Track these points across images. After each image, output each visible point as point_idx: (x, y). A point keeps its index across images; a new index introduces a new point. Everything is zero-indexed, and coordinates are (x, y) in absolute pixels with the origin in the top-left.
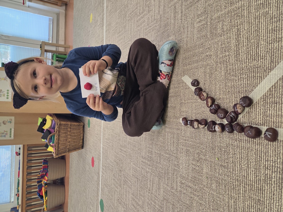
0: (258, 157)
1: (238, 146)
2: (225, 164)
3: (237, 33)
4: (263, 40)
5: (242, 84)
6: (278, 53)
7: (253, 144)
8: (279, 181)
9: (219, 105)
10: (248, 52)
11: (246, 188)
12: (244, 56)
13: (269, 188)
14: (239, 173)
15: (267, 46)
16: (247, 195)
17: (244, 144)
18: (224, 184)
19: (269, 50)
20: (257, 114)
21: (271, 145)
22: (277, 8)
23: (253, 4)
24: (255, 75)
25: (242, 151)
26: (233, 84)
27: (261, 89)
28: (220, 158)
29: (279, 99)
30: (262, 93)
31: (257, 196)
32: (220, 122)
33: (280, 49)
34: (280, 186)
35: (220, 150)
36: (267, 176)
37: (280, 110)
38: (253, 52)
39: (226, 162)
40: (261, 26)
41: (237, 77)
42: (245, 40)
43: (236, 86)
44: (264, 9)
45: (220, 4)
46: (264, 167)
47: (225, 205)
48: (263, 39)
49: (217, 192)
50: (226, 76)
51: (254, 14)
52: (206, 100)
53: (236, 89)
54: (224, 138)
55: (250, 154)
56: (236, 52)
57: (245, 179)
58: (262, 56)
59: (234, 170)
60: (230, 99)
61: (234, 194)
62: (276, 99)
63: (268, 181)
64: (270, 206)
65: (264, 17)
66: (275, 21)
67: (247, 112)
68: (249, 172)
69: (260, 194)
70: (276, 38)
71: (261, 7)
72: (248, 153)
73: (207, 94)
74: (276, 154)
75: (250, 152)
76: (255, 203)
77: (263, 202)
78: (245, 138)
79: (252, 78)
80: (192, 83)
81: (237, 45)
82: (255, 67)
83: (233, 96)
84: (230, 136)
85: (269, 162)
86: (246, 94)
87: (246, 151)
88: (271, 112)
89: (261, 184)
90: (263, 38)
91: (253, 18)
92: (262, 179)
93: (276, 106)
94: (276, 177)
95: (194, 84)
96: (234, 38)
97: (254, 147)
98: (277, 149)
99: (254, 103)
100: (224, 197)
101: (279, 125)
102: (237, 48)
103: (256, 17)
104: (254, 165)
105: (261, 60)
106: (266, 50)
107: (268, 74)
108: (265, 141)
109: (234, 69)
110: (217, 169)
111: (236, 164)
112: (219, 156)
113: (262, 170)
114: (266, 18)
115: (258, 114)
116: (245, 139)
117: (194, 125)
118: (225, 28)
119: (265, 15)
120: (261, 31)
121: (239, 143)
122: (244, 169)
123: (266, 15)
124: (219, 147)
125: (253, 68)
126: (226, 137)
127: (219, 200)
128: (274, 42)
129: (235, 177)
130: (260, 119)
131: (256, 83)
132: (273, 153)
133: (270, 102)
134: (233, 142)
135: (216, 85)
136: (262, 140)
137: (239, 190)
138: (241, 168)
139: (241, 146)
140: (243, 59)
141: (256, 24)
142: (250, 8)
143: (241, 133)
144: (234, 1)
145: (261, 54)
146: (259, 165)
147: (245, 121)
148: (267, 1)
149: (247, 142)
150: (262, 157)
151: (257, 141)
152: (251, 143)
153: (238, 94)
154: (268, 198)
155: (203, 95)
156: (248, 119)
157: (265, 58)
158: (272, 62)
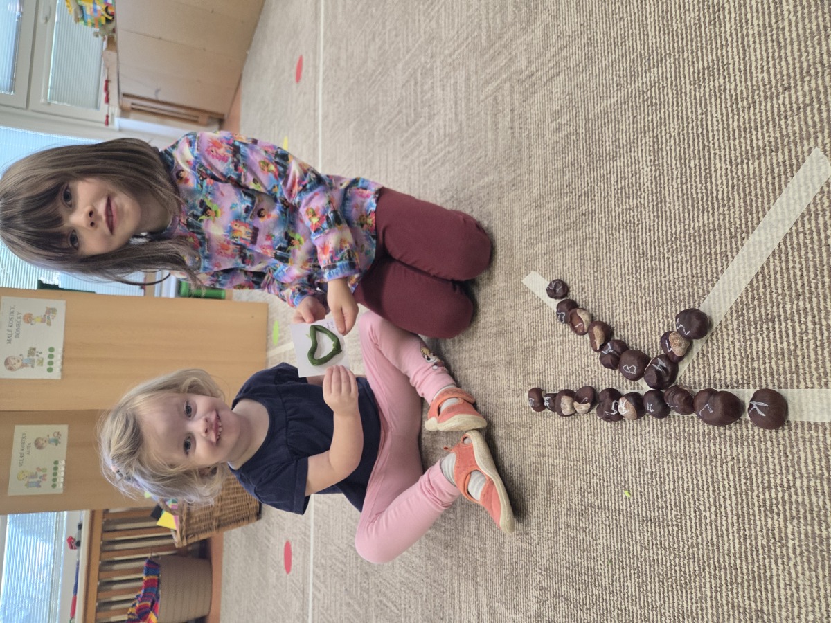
0: (743, 481)
1: (686, 455)
2: (657, 514)
3: (654, 147)
4: (720, 157)
5: (678, 278)
6: (761, 186)
7: (725, 442)
8: (807, 545)
9: (624, 343)
10: (685, 192)
11: (720, 579)
12: (677, 204)
13: (784, 570)
14: (696, 534)
15: (732, 172)
16: (725, 602)
17: (702, 447)
18: (659, 574)
19: (738, 180)
20: (726, 355)
21: (772, 441)
23: (686, 72)
24: (708, 251)
25: (699, 466)
26: (655, 281)
27: (729, 286)
28: (641, 498)
29: (778, 308)
30: (733, 296)
31: (752, 599)
32: (632, 391)
33: (764, 176)
34: (812, 561)
35: (638, 474)
36: (773, 534)
37: (785, 339)
38: (699, 191)
39: (658, 506)
40: (712, 123)
41: (664, 262)
42: (674, 162)
43: (663, 287)
44: (714, 81)
46: (762, 509)
48: (720, 155)
49: (642, 604)
50: (636, 262)
51: (691, 96)
52: (588, 331)
53: (664, 293)
54: (647, 435)
55: (719, 473)
56: (657, 196)
57: (713, 550)
58: (723, 199)
59: (682, 530)
60: (653, 322)
61: (689, 603)
62: (769, 308)
63: (778, 550)
65: (716, 100)
66: (744, 107)
67: (700, 355)
68: (724, 528)
69: (761, 591)
70: (752, 148)
71: (706, 76)
72: (714, 472)
73: (592, 317)
74: (789, 464)
75: (719, 468)
77: (771, 618)
78: (701, 427)
79: (703, 260)
80: (548, 290)
81: (655, 178)
82: (706, 229)
83: (658, 313)
84: (661, 427)
85: (773, 491)
86: (692, 304)
87: (709, 467)
88: (760, 346)
89: (758, 561)
90: (720, 151)
91: (690, 107)
92: (759, 545)
93: (774, 328)
94: (796, 534)
95: (555, 291)
96: (646, 162)
97: (729, 453)
99: (715, 326)
100: (661, 615)
101: (785, 378)
102: (656, 185)
103: (696, 103)
104: (733, 505)
105: (721, 210)
106: (730, 183)
107: (742, 245)
108: (756, 429)
109: (655, 241)
110: (635, 533)
111: (685, 509)
112: (637, 490)
113: (757, 518)
114: (721, 102)
115: (727, 357)
116: (701, 431)
117: (562, 406)
118: (623, 139)
119: (718, 94)
120: (714, 135)
121: (687, 446)
122: (708, 521)
123: (721, 94)
124: (635, 465)
125: (701, 233)
126: (651, 433)
128: (749, 160)
129: (686, 550)
130: (736, 368)
131: (714, 271)
132: (780, 464)
133: (755, 318)
134: (671, 445)
135: (611, 289)
136: (747, 428)
137: (700, 587)
138: (700, 520)
139: (693, 455)
140: (675, 212)
141: (697, 119)
142: (681, 81)
143: (690, 416)
144: (640, 69)
145: (717, 194)
146: (748, 503)
147: (697, 379)
148: (718, 60)
149: (709, 438)
150: (754, 477)
151: (733, 434)
152: (718, 441)
153: (672, 307)
154: (783, 601)
155: (580, 320)
156: (704, 373)
157: (731, 203)
158: (748, 211)
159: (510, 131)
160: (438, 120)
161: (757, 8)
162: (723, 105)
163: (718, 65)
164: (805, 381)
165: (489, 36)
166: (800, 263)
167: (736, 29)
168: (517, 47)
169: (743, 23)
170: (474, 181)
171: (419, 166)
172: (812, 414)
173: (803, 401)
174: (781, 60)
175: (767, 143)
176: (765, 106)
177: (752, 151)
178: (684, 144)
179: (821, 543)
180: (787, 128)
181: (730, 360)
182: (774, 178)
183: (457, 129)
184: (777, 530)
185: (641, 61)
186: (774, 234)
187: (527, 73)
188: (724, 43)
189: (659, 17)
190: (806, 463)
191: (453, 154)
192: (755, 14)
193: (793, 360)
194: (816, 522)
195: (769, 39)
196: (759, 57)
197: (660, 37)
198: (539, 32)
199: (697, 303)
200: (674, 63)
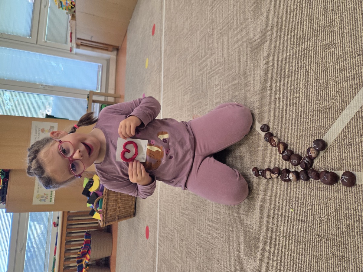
0: (338, 206)
1: (316, 196)
2: (304, 218)
3: (305, 74)
5: (314, 126)
6: (348, 92)
7: (332, 191)
9: (292, 151)
10: (318, 92)
11: (328, 244)
12: (314, 97)
13: (353, 241)
14: (319, 226)
15: (336, 86)
16: (330, 253)
17: (322, 193)
18: (304, 242)
19: (339, 89)
20: (333, 157)
21: (349, 191)
22: (343, 48)
23: (319, 45)
24: (326, 116)
26: (305, 127)
27: (334, 131)
28: (298, 212)
29: (353, 140)
30: (336, 134)
31: (341, 251)
32: (295, 170)
33: (349, 89)
35: (296, 202)
36: (349, 227)
37: (355, 152)
38: (323, 92)
39: (304, 215)
40: (329, 66)
41: (309, 119)
42: (313, 80)
43: (308, 129)
44: (330, 49)
45: (286, 45)
46: (345, 217)
47: (307, 267)
48: (332, 79)
49: (297, 253)
50: (297, 119)
51: (321, 55)
52: (277, 146)
53: (308, 132)
54: (301, 187)
55: (329, 203)
56: (306, 94)
57: (326, 233)
58: (333, 96)
59: (314, 225)
60: (304, 143)
61: (316, 253)
62: (350, 140)
63: (351, 233)
64: (355, 263)
65: (331, 57)
66: (342, 61)
67: (322, 157)
68: (330, 224)
69: (344, 249)
70: (345, 77)
71: (327, 47)
72: (327, 203)
73: (279, 140)
74: (356, 200)
75: (329, 201)
76: (339, 260)
77: (348, 259)
78: (322, 185)
79: (324, 120)
80: (261, 128)
81: (306, 86)
82: (326, 108)
83: (306, 140)
84: (306, 184)
85: (350, 210)
86: (319, 137)
87: (325, 201)
88: (346, 154)
89: (343, 237)
90: (332, 77)
91: (320, 59)
92: (344, 231)
93: (351, 148)
94: (358, 227)
95: (264, 129)
96: (302, 79)
97: (333, 196)
99: (328, 146)
100: (305, 258)
101: (355, 167)
102: (306, 89)
103: (323, 57)
104: (334, 215)
105: (332, 101)
106: (336, 90)
107: (340, 115)
108: (344, 186)
109: (305, 111)
110: (295, 226)
111: (315, 217)
112: (296, 209)
113: (343, 221)
114: (333, 58)
115: (333, 158)
116: (322, 187)
117: (266, 175)
118: (293, 70)
119: (332, 55)
120: (329, 71)
121: (316, 192)
122: (324, 221)
123: (333, 55)
124: (295, 199)
125: (324, 109)
127: (299, 262)
128: (343, 82)
129: (315, 232)
130: (336, 163)
131: (329, 124)
132: (353, 200)
133: (344, 143)
134: (310, 192)
135: (287, 129)
136: (340, 186)
137: (320, 247)
138: (321, 221)
139: (319, 196)
140: (313, 100)
141: (323, 64)
142: (317, 48)
143: (318, 181)
144: (300, 42)
145: (331, 94)
146: (340, 215)
147: (321, 166)
148: (332, 41)
150: (342, 205)
151: (335, 188)
152: (329, 191)
153: (311, 138)
154: (353, 252)
155: (274, 141)
156: (324, 164)
157: (336, 98)
158: (342, 101)
159: (245, 63)
160: (215, 56)
161: (348, 22)
162: (334, 59)
163: (332, 43)
165: (238, 23)
167: (339, 30)
168: (249, 29)
169: (342, 27)
170: (230, 82)
171: (206, 74)
173: (362, 176)
174: (357, 44)
175: (350, 76)
176: (350, 61)
177: (345, 78)
178: (318, 73)
180: (358, 70)
181: (334, 159)
183: (223, 60)
184: (351, 226)
185: (301, 39)
186: (352, 111)
187: (253, 40)
188: (334, 34)
189: (308, 22)
191: (221, 70)
192: (347, 24)
193: (359, 161)
195: (352, 35)
196: (348, 41)
197: (309, 30)
198: (259, 23)
199: (321, 137)
200: (314, 41)
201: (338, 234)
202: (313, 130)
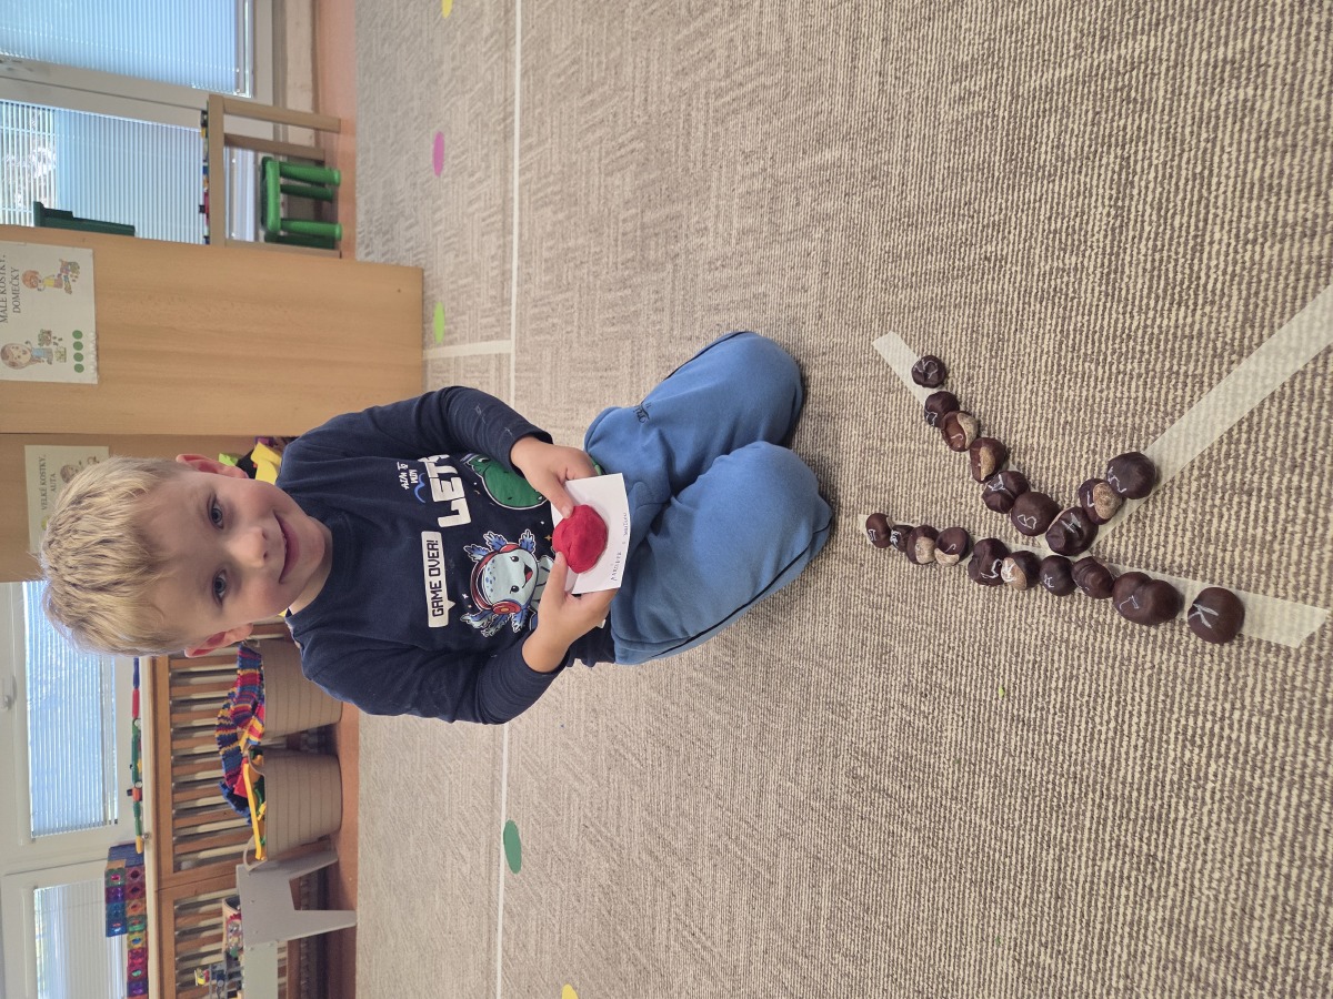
0: (1161, 697)
2: (1033, 715)
3: (1120, 175)
4: (1223, 223)
5: (1121, 398)
6: (1276, 287)
7: (1147, 643)
8: (1231, 792)
9: (1023, 476)
10: (1157, 264)
11: (1107, 810)
12: (1140, 281)
13: (1193, 816)
14: (1084, 751)
15: (1236, 252)
16: (1107, 838)
17: (1112, 643)
19: (1243, 268)
20: (1172, 526)
21: (1212, 656)
22: (1292, 91)
23: (1195, 58)
24: (1175, 368)
25: (1103, 667)
26: (1084, 393)
27: (1196, 429)
28: (1014, 691)
29: (1261, 478)
30: (1199, 444)
31: (1145, 841)
32: (1025, 548)
33: (1284, 272)
34: (1233, 811)
35: (1014, 659)
36: (1189, 771)
37: (1261, 522)
38: (1179, 269)
39: (1036, 706)
40: (1221, 162)
41: (1104, 367)
42: (1148, 210)
43: (1096, 405)
44: (1237, 88)
45: (1057, 31)
46: (1180, 737)
47: (1022, 868)
48: (1223, 219)
49: (994, 820)
51: (1194, 103)
52: (970, 448)
53: (1096, 415)
54: (1036, 611)
55: (1130, 681)
56: (1110, 260)
57: (1103, 774)
58: (1213, 292)
59: (1065, 741)
60: (1071, 454)
61: (1060, 830)
62: (1248, 474)
63: (1192, 790)
64: (1188, 881)
65: (1234, 123)
66: (1276, 149)
67: (1133, 519)
68: (1123, 750)
69: (1158, 834)
70: (1276, 221)
71: (1226, 74)
72: (1123, 678)
73: (979, 427)
74: (1230, 689)
75: (1131, 675)
76: (1135, 866)
77: (1165, 866)
78: (1116, 617)
79: (1165, 380)
80: (915, 373)
81: (1113, 230)
82: (1179, 333)
83: (1082, 442)
84: (1059, 605)
85: (1200, 718)
86: (1135, 442)
87: (1117, 670)
88: (1224, 525)
89: (1162, 798)
90: (1224, 213)
91: (1189, 122)
92: (1168, 779)
93: (1249, 504)
94: (1220, 776)
95: (926, 376)
96: (1103, 197)
97: (1148, 658)
98: (1233, 670)
99: (1163, 482)
100: (1019, 837)
101: (1249, 576)
102: (1113, 240)
103: (1201, 119)
104: (1142, 725)
105: (1207, 309)
106: (1230, 269)
107: (1229, 372)
108: (1193, 635)
109: (1095, 332)
110: (999, 733)
111: (1074, 716)
112: (1010, 680)
113: (1172, 746)
114: (1241, 130)
115: (1173, 530)
116: (1116, 622)
117: (917, 549)
118: (1071, 147)
119: (1240, 114)
120: (1219, 183)
121: (1091, 638)
122: (1103, 737)
123: (1244, 116)
124: (1012, 647)
125: (1170, 337)
126: (1043, 610)
127: (998, 848)
128: (1266, 240)
129: (1065, 766)
130: (1183, 549)
131: (1179, 400)
132: (1217, 686)
133: (1225, 483)
134: (1069, 631)
135: (1015, 389)
136: (1181, 631)
137: (1078, 814)
138: (1092, 734)
139: (1097, 651)
140: (1134, 294)
141: (1198, 149)
142: (1182, 73)
143: (1103, 601)
144: (1118, 29)
145: (1207, 282)
146: (1162, 727)
147: (1122, 550)
148: (1252, 53)
149: (1125, 633)
150: (1177, 696)
151: (1160, 635)
152: (1136, 640)
153: (1104, 440)
154: (1185, 850)
155: (961, 429)
156: (1135, 545)
157: (1224, 302)
158: (1248, 321)
159: (876, 79)
160: (747, 19)
164: (1277, 588)
166: (1308, 420)
171: (707, 96)
172: (1276, 633)
173: (1268, 612)
175: (1300, 220)
176: (1312, 157)
177: (1275, 226)
178: (1169, 184)
179: (1250, 793)
181: (1175, 534)
182: (1297, 280)
184: (1195, 766)
185: (1123, 14)
186: (1280, 367)
188: (1268, 24)
190: (1253, 692)
191: (771, 92)
193: (1266, 556)
194: (1248, 767)
196: (1319, 67)
199: (1143, 441)
200: (1178, 35)
201: (1148, 785)
202: (1113, 413)
